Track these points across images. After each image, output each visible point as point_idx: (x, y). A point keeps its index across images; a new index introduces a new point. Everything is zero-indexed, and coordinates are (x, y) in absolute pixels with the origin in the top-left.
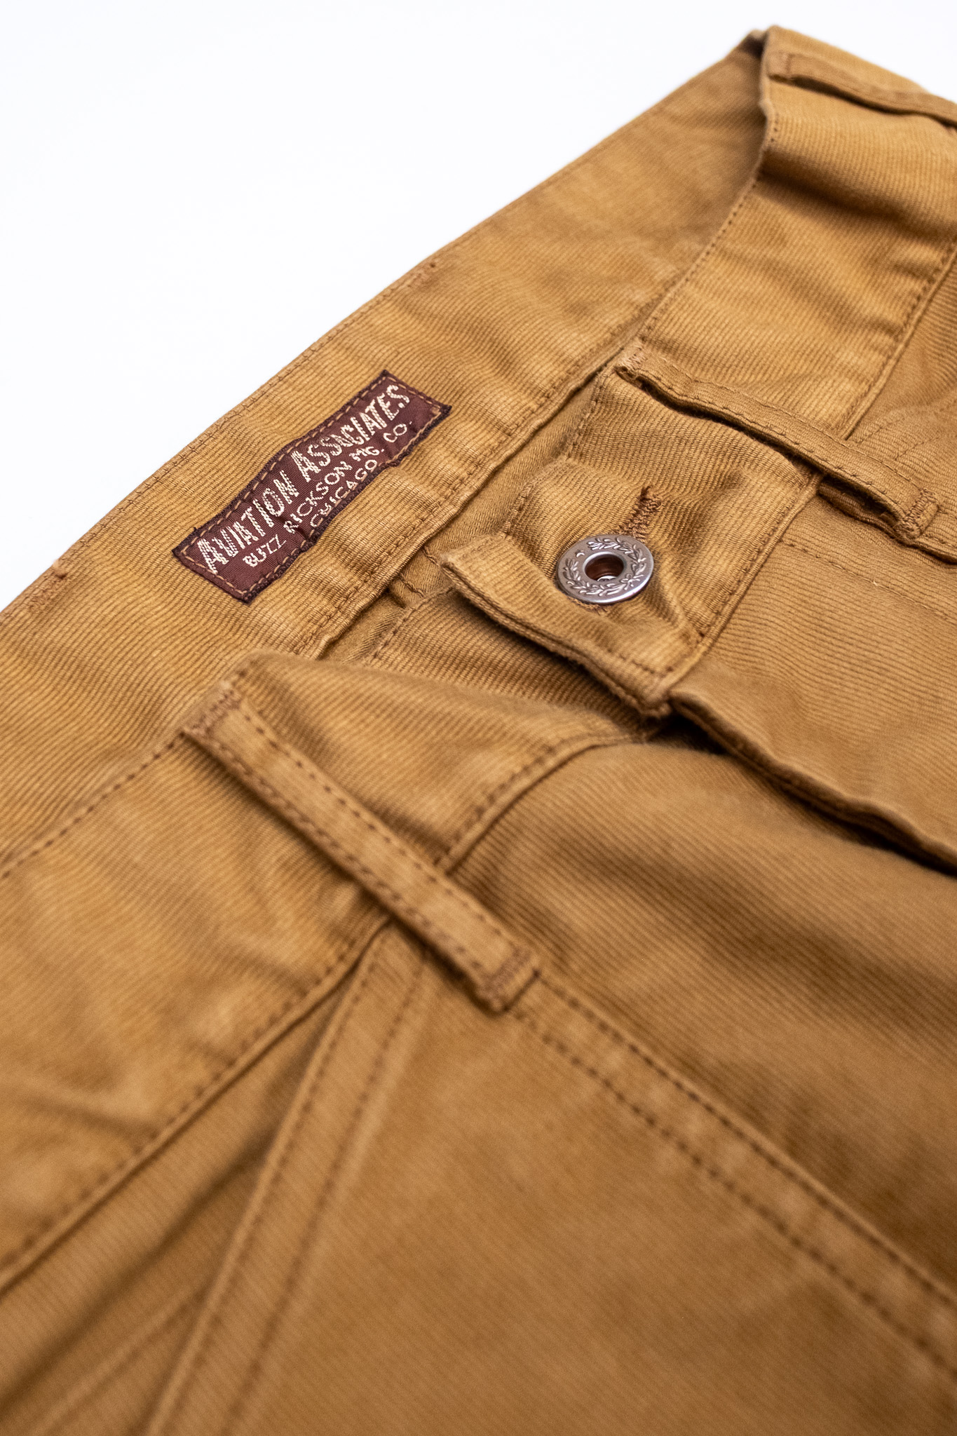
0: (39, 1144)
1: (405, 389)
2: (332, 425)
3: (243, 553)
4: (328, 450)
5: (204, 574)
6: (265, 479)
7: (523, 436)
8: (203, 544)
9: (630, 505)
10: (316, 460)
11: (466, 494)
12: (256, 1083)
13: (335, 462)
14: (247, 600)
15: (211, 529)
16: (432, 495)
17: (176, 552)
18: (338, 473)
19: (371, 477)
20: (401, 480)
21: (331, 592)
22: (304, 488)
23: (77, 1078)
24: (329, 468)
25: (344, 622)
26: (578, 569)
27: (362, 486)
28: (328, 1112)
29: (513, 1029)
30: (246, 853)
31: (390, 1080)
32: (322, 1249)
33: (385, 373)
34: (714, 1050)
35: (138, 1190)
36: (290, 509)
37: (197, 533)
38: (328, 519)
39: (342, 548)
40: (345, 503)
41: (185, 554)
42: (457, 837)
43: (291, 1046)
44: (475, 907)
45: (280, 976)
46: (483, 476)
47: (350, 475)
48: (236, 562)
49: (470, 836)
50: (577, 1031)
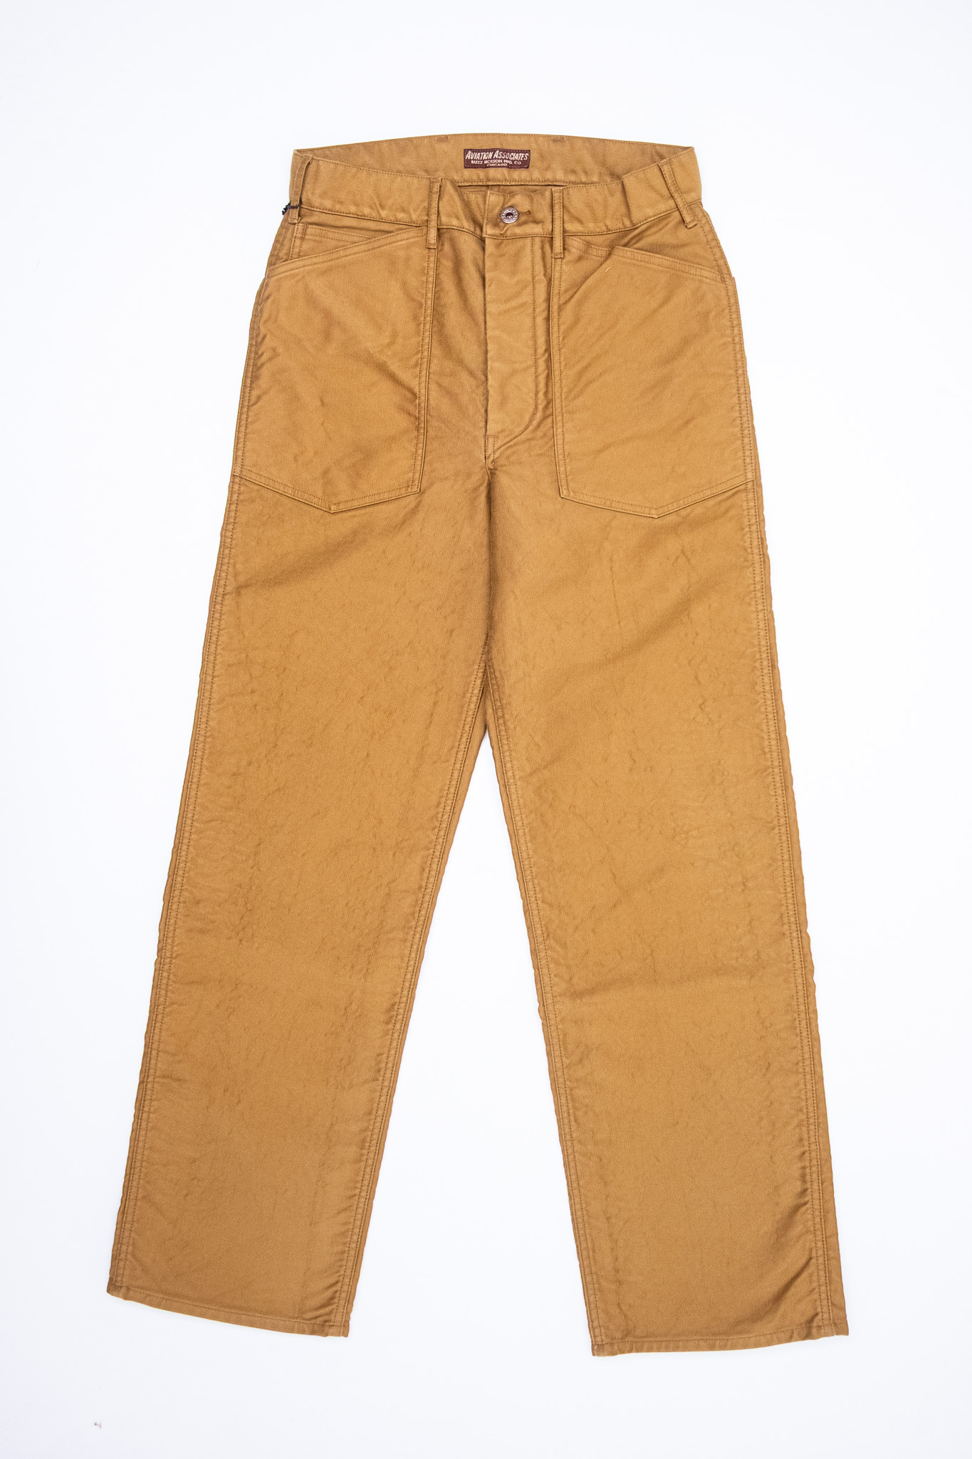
0: (371, 208)
1: (529, 157)
2: (511, 151)
3: (473, 160)
4: (503, 155)
5: (465, 157)
6: (489, 151)
7: (533, 183)
8: (470, 152)
9: (526, 211)
10: (499, 155)
11: (513, 184)
12: (397, 226)
13: (501, 159)
14: (465, 168)
15: (474, 151)
16: (508, 178)
17: (465, 150)
18: (499, 161)
19: (503, 167)
20: (505, 171)
21: (479, 178)
22: (492, 158)
23: (381, 205)
24: (498, 159)
25: (475, 184)
26: (507, 211)
27: (500, 167)
28: (399, 237)
29: (427, 251)
30: (422, 201)
31: (408, 241)
32: (385, 247)
33: (529, 151)
34: (441, 276)
35: (376, 223)
36: (487, 159)
37: (471, 150)
38: (490, 167)
39: (488, 172)
40: (495, 167)
41: (466, 151)
42: (443, 225)
43: (405, 227)
44: (436, 235)
45: (411, 219)
46: (520, 183)
47: (500, 163)
48: (471, 160)
49: (445, 227)
50: (432, 259)
